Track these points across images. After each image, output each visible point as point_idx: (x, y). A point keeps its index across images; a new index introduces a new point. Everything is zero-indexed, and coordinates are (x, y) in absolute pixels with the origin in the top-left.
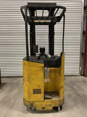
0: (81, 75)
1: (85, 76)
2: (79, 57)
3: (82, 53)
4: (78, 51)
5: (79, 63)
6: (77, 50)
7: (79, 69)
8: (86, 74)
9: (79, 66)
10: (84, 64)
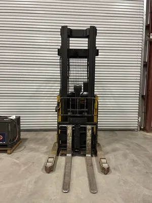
0: (141, 129)
1: (147, 131)
2: (138, 101)
3: (143, 97)
4: (136, 92)
8: (147, 128)
9: (137, 116)
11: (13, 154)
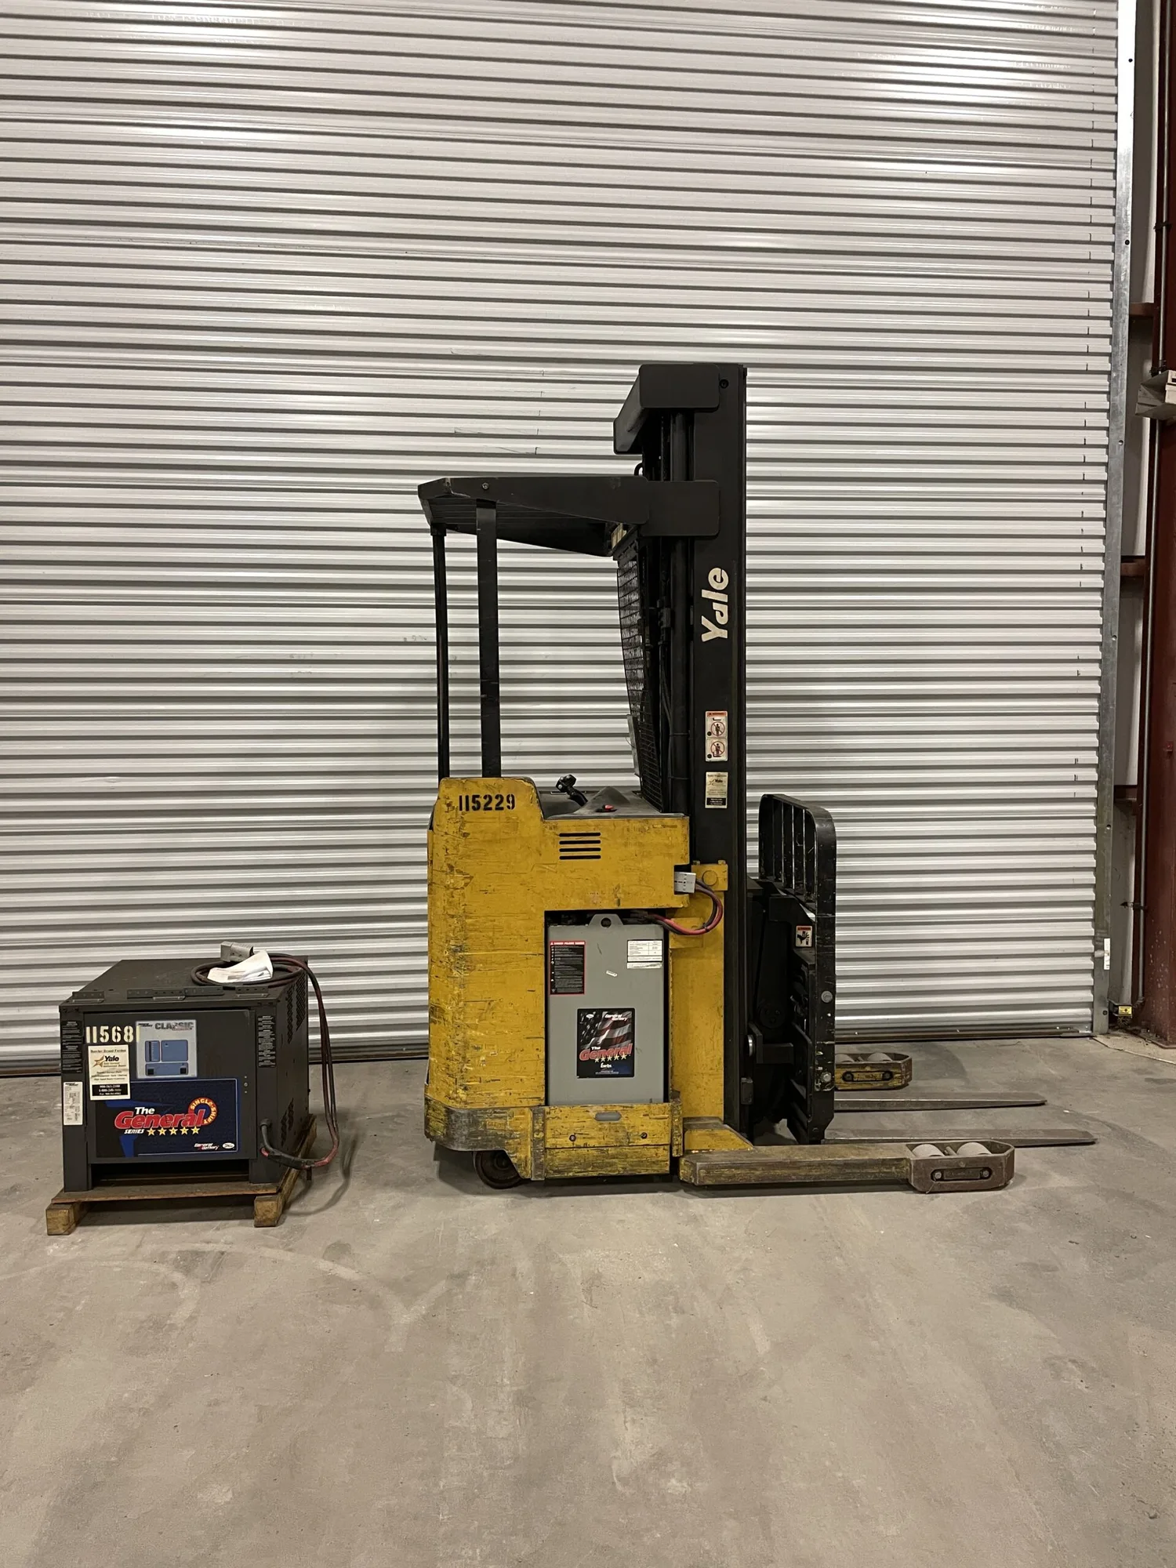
0: (1115, 1023)
1: (1161, 1038)
2: (1090, 826)
3: (1121, 791)
4: (1076, 765)
5: (1090, 894)
6: (1069, 757)
7: (1088, 963)
8: (1161, 1008)
9: (1088, 929)
10: (1148, 908)
11: (290, 1221)
